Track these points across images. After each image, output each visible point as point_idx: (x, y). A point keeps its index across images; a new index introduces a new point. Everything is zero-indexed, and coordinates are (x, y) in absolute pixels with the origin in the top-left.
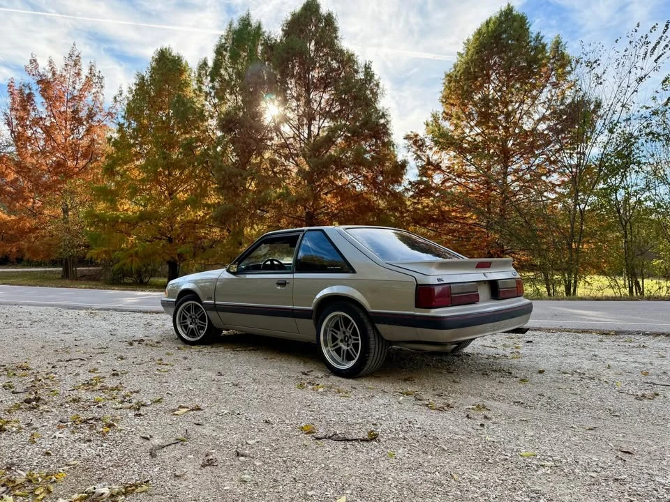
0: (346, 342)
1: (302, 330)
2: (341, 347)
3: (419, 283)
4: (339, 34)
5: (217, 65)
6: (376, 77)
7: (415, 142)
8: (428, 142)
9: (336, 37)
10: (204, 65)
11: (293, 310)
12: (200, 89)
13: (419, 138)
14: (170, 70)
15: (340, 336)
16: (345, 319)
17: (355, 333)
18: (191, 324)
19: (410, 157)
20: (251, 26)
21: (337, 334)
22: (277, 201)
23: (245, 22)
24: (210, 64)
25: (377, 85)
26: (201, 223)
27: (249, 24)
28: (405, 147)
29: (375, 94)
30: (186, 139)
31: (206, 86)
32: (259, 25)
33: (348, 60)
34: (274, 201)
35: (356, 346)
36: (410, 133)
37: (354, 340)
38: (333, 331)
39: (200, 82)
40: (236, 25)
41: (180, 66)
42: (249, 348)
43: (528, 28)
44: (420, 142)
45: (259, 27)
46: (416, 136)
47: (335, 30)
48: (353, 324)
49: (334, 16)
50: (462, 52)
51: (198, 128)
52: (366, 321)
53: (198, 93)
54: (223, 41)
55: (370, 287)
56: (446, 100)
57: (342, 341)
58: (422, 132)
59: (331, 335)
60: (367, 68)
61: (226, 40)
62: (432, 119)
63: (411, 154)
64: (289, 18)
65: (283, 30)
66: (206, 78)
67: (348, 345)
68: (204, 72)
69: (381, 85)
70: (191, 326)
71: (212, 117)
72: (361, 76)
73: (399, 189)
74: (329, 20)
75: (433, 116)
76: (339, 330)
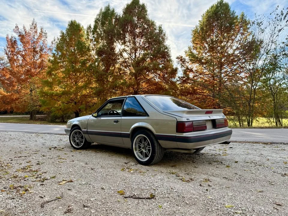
0: (145, 148)
1: (125, 143)
2: (142, 151)
3: (178, 121)
4: (148, 13)
5: (96, 27)
6: (164, 32)
7: (181, 60)
8: (187, 59)
9: (146, 14)
10: (90, 27)
11: (121, 133)
12: (88, 38)
13: (182, 58)
14: (75, 30)
15: (142, 146)
16: (144, 138)
17: (148, 144)
18: (77, 140)
19: (179, 67)
20: (110, 10)
21: (141, 145)
23: (108, 9)
24: (92, 27)
25: (165, 35)
26: (89, 96)
27: (109, 10)
28: (177, 62)
29: (163, 39)
30: (82, 59)
31: (91, 37)
32: (113, 10)
33: (151, 24)
34: (120, 85)
35: (149, 150)
36: (179, 56)
37: (149, 147)
38: (139, 143)
39: (88, 35)
40: (103, 10)
41: (79, 28)
42: (102, 151)
43: (230, 9)
44: (183, 60)
45: (113, 11)
46: (182, 57)
47: (146, 11)
48: (148, 140)
49: (145, 5)
50: (201, 20)
51: (87, 55)
52: (154, 139)
53: (87, 40)
54: (98, 17)
55: (155, 123)
56: (193, 42)
57: (143, 148)
58: (184, 56)
59: (138, 145)
60: (160, 28)
61: (99, 16)
62: (188, 49)
63: (179, 65)
64: (126, 7)
65: (123, 12)
66: (91, 33)
67: (146, 150)
68: (90, 30)
69: (166, 35)
70: (77, 141)
71: (93, 50)
72: (157, 31)
73: (174, 80)
74: (143, 8)
75: (189, 48)
76: (142, 143)
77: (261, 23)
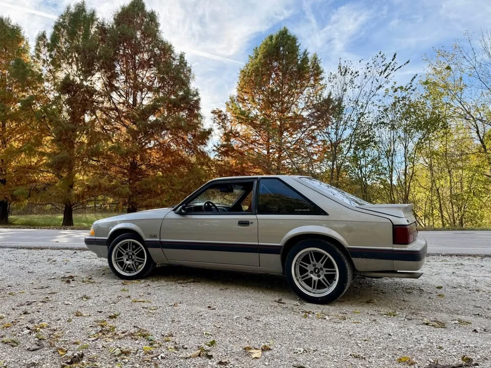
0: (316, 273)
2: (311, 278)
3: (394, 224)
4: (160, 28)
5: (55, 38)
6: (188, 65)
7: (220, 116)
8: (230, 116)
9: (157, 31)
10: (42, 37)
11: (258, 246)
12: (38, 57)
13: (222, 113)
14: (9, 37)
15: (310, 268)
16: (316, 254)
17: (328, 265)
18: (127, 260)
19: (215, 127)
20: (85, 12)
21: (307, 266)
22: (109, 153)
23: (81, 9)
24: (48, 36)
25: (190, 71)
26: (34, 169)
27: (84, 10)
28: (212, 119)
29: (188, 78)
30: (24, 96)
31: (44, 55)
32: (94, 12)
33: (167, 49)
34: (107, 152)
35: (331, 277)
36: (215, 109)
37: (327, 271)
39: (38, 50)
40: (73, 10)
41: (19, 35)
43: (298, 46)
44: (223, 117)
45: (93, 14)
46: (221, 111)
47: (157, 25)
48: (329, 259)
49: (157, 14)
50: (252, 56)
51: (35, 88)
53: (36, 59)
54: (61, 20)
56: (241, 89)
57: (311, 272)
58: (224, 110)
59: (298, 266)
60: (182, 57)
61: (64, 19)
62: (230, 100)
63: (215, 124)
64: (120, 11)
65: (114, 19)
66: (44, 48)
67: (319, 276)
68: (43, 43)
69: (192, 70)
70: (128, 262)
71: (48, 80)
72: (176, 63)
73: (206, 149)
74: (152, 17)
75: (231, 98)
76: (310, 263)
77: (356, 73)
